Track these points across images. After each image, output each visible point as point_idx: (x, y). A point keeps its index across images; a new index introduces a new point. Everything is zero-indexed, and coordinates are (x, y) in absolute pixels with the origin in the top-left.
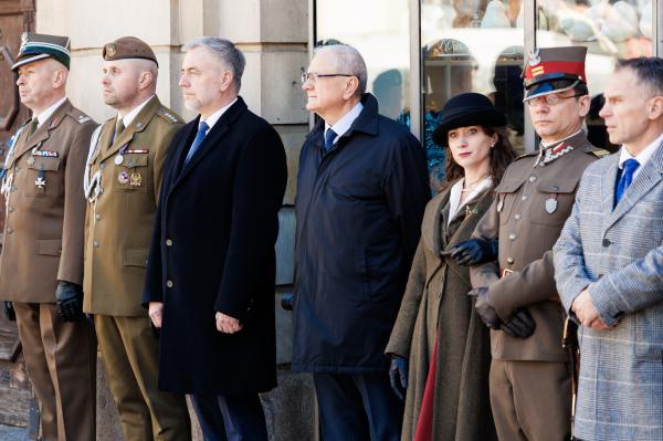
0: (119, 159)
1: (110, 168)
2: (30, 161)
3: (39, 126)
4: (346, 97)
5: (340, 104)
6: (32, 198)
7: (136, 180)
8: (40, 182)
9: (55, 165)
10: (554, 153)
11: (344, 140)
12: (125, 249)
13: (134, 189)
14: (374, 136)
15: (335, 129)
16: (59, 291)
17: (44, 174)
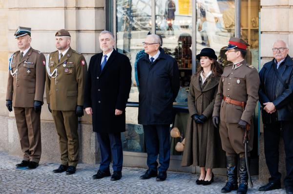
0: (64, 65)
1: (61, 68)
2: (24, 65)
3: (24, 55)
4: (156, 49)
5: (155, 51)
6: (25, 76)
7: (71, 71)
8: (29, 71)
9: (33, 66)
10: (237, 66)
11: (157, 60)
12: (68, 91)
13: (70, 74)
14: (165, 59)
15: (154, 57)
16: (35, 103)
17: (30, 69)
